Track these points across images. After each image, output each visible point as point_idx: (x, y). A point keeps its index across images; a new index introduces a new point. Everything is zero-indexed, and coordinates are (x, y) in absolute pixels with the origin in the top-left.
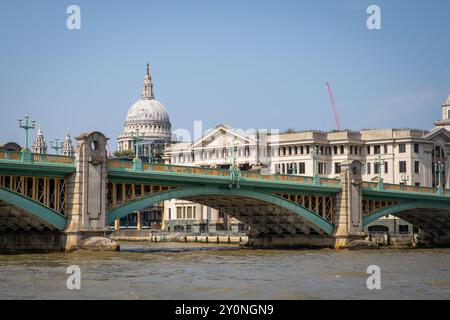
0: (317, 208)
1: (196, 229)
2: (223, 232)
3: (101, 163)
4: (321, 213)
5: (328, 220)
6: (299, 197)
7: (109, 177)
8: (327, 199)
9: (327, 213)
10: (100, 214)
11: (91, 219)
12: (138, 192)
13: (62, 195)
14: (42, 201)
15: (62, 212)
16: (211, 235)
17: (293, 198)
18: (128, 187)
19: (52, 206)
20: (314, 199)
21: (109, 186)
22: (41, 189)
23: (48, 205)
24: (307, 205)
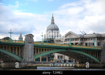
0: (95, 55)
1: (63, 62)
2: (71, 63)
3: (32, 43)
4: (96, 57)
5: (98, 59)
6: (90, 52)
7: (34, 46)
8: (98, 53)
9: (98, 57)
10: (32, 57)
11: (29, 58)
12: (43, 51)
13: (21, 52)
14: (15, 53)
15: (21, 56)
16: (67, 63)
17: (88, 53)
18: (40, 49)
19: (18, 55)
20: (94, 53)
21: (34, 49)
22: (15, 50)
23: (17, 55)
24: (92, 55)
